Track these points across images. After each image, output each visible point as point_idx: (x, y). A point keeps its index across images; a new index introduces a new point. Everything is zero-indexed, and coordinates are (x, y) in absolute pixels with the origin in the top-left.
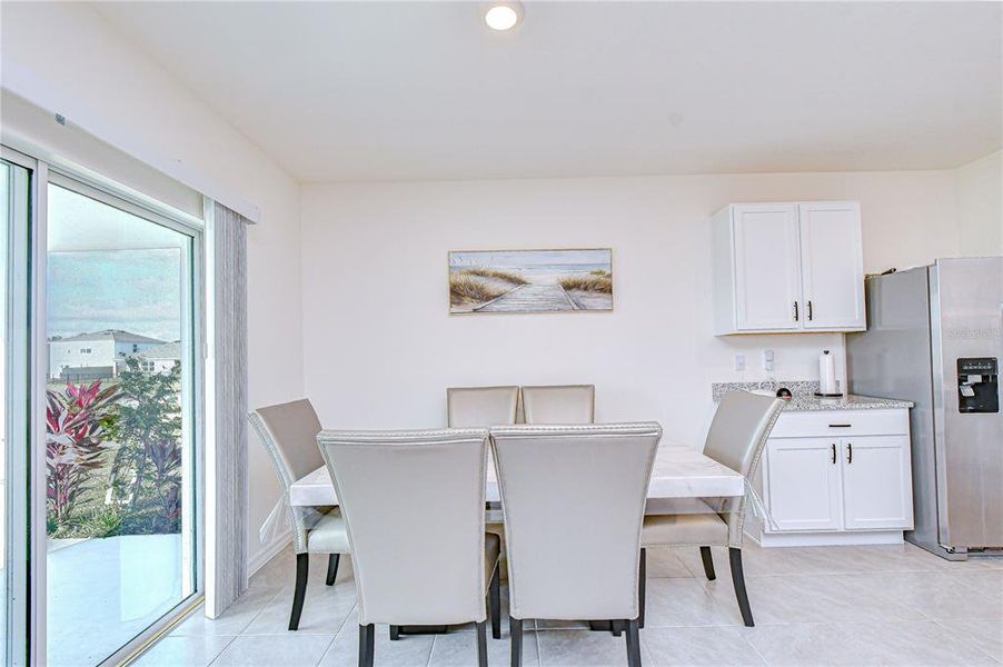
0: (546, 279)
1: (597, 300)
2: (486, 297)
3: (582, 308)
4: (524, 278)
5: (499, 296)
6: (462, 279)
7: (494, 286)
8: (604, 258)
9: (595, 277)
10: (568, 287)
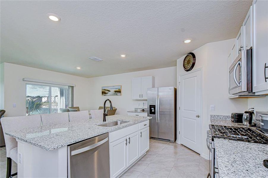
0: (112, 91)
1: (119, 94)
2: (105, 93)
3: (117, 95)
4: (110, 90)
5: (107, 93)
6: (103, 91)
7: (107, 92)
8: (120, 87)
9: (118, 90)
10: (115, 92)
